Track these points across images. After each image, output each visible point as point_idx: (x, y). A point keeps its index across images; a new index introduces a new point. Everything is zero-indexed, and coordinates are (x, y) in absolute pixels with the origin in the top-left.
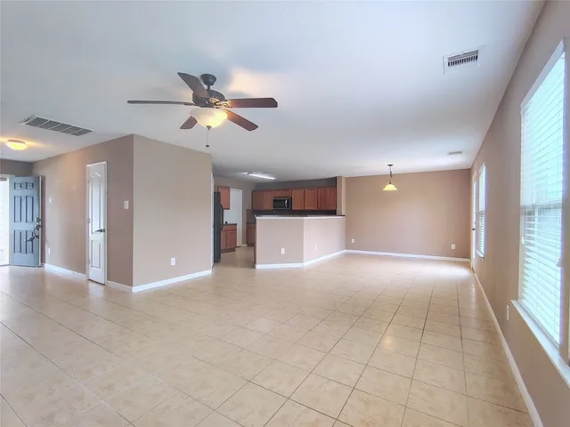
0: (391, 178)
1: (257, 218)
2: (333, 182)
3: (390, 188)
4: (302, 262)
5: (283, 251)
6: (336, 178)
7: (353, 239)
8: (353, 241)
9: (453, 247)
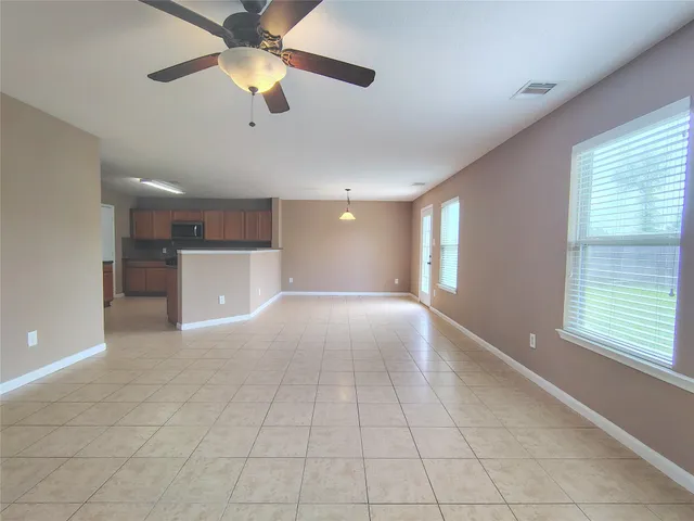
0: (348, 204)
1: (183, 252)
2: (267, 205)
3: (347, 216)
4: (249, 313)
5: (222, 300)
6: (270, 201)
7: (292, 277)
8: (291, 280)
9: (397, 282)
